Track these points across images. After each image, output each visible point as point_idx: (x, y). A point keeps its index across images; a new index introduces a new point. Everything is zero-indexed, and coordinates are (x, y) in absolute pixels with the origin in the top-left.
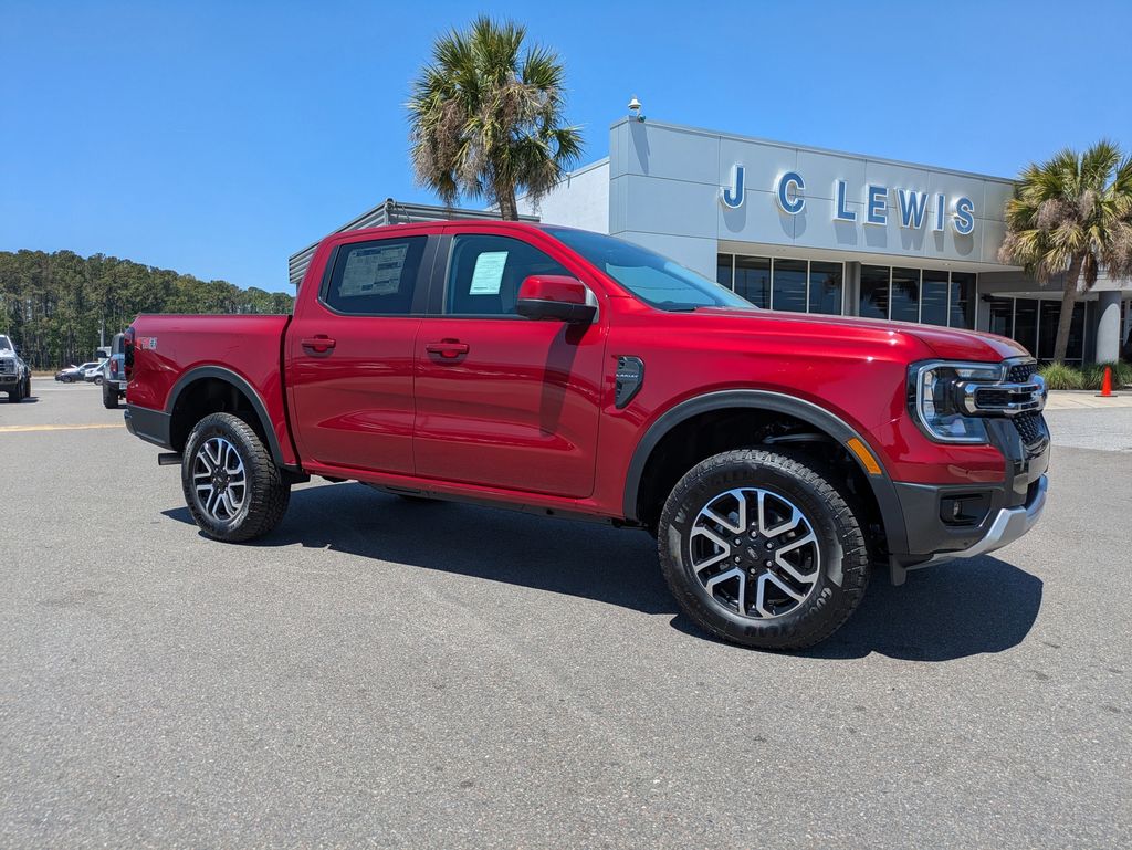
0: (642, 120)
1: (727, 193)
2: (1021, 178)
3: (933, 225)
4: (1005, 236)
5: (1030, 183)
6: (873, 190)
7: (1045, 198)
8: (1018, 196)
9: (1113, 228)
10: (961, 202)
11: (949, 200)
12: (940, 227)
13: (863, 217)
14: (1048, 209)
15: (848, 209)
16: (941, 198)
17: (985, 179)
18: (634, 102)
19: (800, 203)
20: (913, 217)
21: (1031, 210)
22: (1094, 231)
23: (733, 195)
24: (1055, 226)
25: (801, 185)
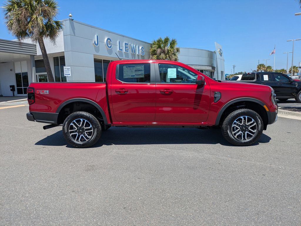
0: (72, 20)
1: (95, 42)
2: (152, 43)
3: (137, 53)
4: (150, 56)
5: (154, 44)
6: (126, 44)
7: (158, 48)
8: (152, 47)
9: (171, 55)
10: (142, 48)
11: (139, 47)
12: (138, 53)
13: (124, 51)
14: (159, 50)
15: (121, 48)
16: (138, 47)
17: (146, 43)
18: (70, 15)
19: (111, 46)
20: (134, 51)
21: (155, 50)
22: (167, 56)
23: (96, 43)
24: (160, 54)
25: (111, 42)
